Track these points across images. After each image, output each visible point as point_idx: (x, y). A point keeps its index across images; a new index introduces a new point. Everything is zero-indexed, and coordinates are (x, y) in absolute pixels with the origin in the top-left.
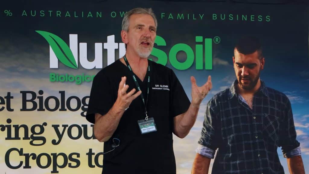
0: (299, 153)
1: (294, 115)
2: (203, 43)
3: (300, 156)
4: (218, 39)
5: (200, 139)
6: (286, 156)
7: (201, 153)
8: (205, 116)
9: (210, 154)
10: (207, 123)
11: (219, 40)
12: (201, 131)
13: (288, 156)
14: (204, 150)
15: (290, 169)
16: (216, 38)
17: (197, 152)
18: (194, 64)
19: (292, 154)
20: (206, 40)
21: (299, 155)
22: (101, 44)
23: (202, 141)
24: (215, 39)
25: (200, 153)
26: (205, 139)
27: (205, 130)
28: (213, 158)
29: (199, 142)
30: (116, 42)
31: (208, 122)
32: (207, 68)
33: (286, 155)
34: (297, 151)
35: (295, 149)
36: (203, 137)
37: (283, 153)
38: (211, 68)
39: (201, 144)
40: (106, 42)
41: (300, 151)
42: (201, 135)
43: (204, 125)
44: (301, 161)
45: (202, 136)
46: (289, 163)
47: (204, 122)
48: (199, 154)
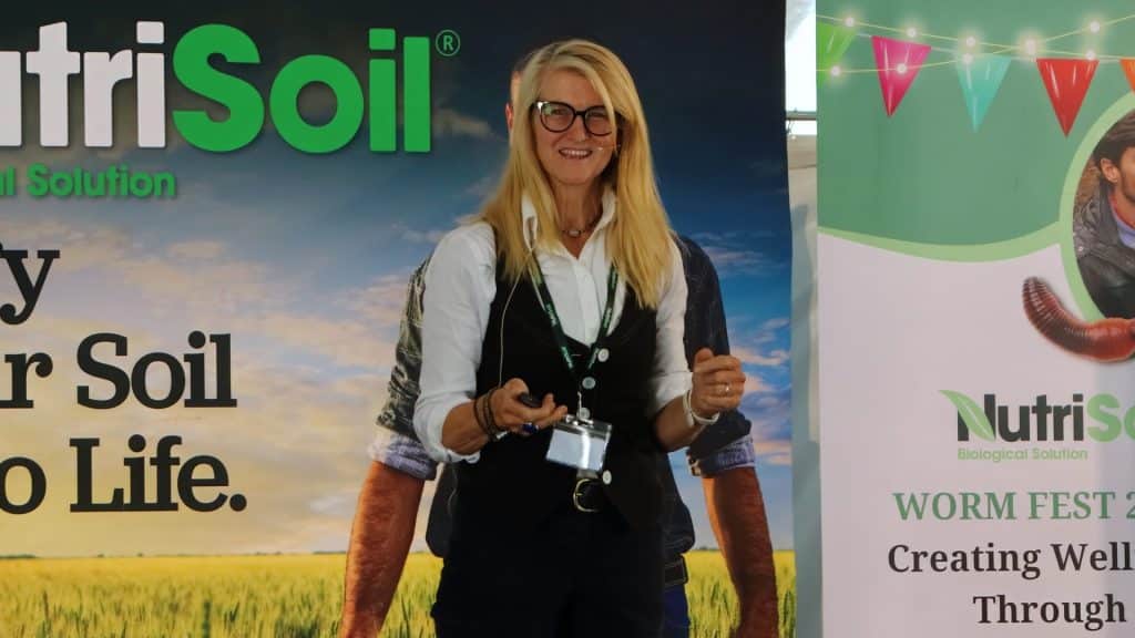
0: (749, 458)
1: (729, 321)
2: (397, 54)
3: (753, 468)
4: (451, 39)
5: (384, 409)
6: (698, 471)
7: (389, 458)
8: (402, 322)
9: (423, 462)
10: (410, 348)
11: (455, 44)
12: (389, 379)
13: (708, 471)
14: (402, 447)
15: (715, 517)
16: (446, 37)
17: (373, 457)
18: (363, 132)
19: (721, 460)
20: (409, 42)
21: (749, 464)
22: (17, 55)
23: (390, 416)
24: (442, 38)
25: (383, 460)
26: (404, 407)
27: (402, 375)
28: (432, 478)
29: (381, 421)
30: (71, 48)
31: (414, 344)
32: (409, 146)
33: (700, 466)
34: (740, 450)
35: (733, 446)
36: (396, 401)
37: (688, 458)
38: (425, 146)
39: (389, 427)
40: (36, 48)
41: (751, 451)
42: (389, 395)
43: (400, 357)
44: (754, 488)
45: (392, 396)
46: (710, 493)
47: (400, 345)
48: (380, 463)
